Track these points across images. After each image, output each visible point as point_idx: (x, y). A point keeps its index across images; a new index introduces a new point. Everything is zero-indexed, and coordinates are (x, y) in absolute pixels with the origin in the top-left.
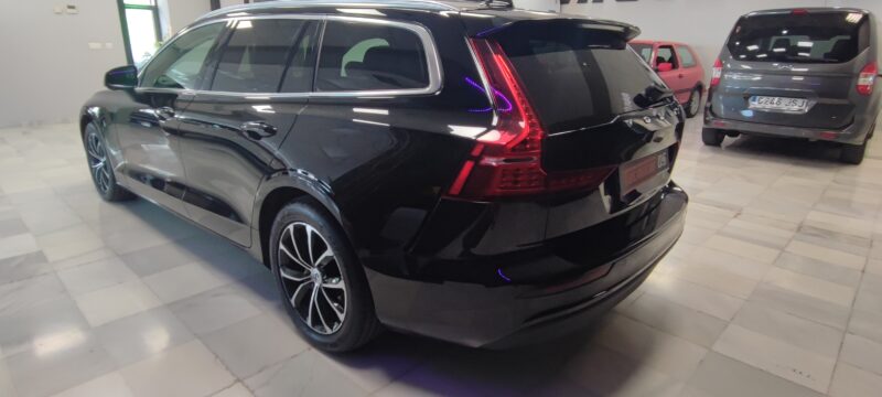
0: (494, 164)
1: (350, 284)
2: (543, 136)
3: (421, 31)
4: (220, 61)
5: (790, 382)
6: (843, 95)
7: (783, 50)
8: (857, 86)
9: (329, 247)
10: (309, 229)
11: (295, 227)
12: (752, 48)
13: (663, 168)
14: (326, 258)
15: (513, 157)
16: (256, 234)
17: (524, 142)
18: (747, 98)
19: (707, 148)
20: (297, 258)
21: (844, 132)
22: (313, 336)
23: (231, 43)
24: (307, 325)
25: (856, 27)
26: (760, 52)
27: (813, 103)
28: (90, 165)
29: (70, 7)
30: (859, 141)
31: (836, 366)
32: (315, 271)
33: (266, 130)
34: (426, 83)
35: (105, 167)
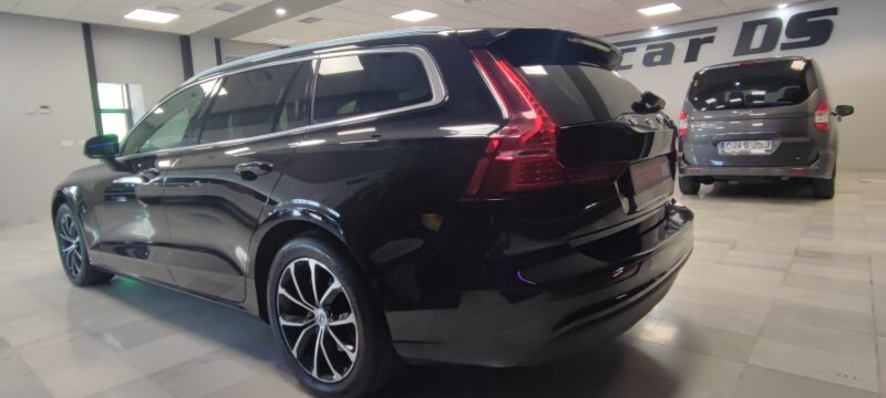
0: (510, 158)
1: (362, 316)
2: (556, 129)
3: (419, 51)
4: (203, 130)
5: (837, 385)
6: (804, 134)
7: (739, 100)
8: (815, 124)
9: (336, 279)
10: (312, 263)
11: (296, 265)
12: (710, 101)
13: (666, 178)
14: (334, 291)
15: (528, 150)
16: (251, 282)
17: (538, 135)
18: (715, 144)
19: (687, 196)
20: (300, 300)
21: (812, 167)
22: (320, 387)
23: (214, 110)
24: (312, 377)
25: (802, 74)
26: (718, 103)
27: (778, 143)
28: (61, 249)
29: (43, 107)
30: (828, 176)
31: (878, 366)
32: (320, 312)
33: (262, 167)
34: (429, 97)
35: (78, 249)
